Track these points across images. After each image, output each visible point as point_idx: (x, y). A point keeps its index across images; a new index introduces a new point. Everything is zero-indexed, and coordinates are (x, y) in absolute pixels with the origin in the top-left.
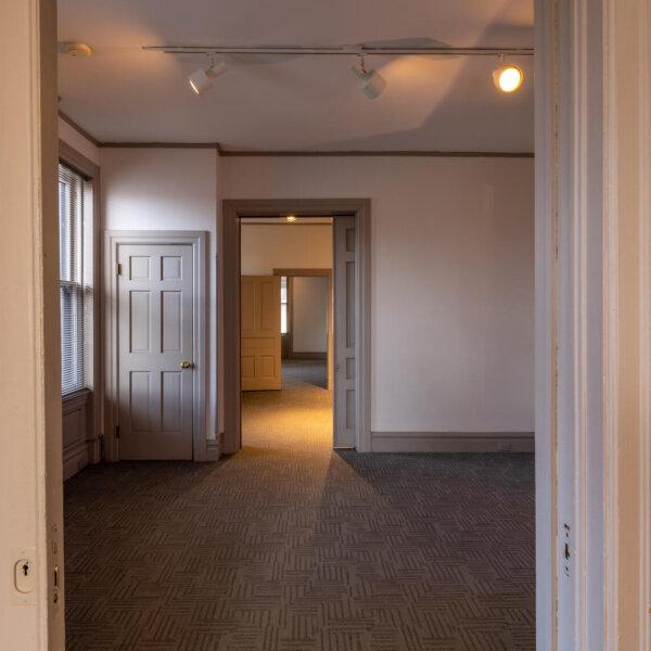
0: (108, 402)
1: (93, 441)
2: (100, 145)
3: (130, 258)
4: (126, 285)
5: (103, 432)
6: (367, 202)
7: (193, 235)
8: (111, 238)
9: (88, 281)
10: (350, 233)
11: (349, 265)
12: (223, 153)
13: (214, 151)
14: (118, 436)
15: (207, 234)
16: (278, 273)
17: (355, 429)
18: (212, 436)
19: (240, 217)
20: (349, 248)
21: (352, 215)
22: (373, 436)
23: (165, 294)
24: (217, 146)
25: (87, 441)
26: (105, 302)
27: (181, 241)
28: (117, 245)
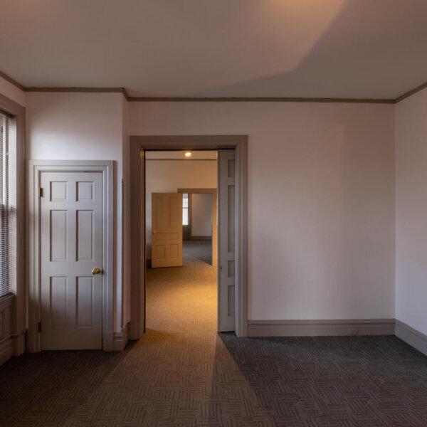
0: (31, 303)
1: (17, 337)
2: (25, 89)
3: (51, 183)
4: (47, 205)
5: (27, 327)
6: (245, 139)
7: (103, 164)
8: (34, 167)
9: (13, 202)
10: (231, 163)
11: (231, 188)
12: (129, 99)
13: (120, 95)
14: (40, 330)
15: (115, 163)
16: (181, 191)
17: (234, 316)
18: (119, 329)
19: (145, 150)
20: (231, 174)
21: (233, 148)
22: (250, 324)
23: (79, 212)
24: (123, 90)
25: (12, 337)
26: (29, 219)
27: (93, 169)
28: (40, 172)
